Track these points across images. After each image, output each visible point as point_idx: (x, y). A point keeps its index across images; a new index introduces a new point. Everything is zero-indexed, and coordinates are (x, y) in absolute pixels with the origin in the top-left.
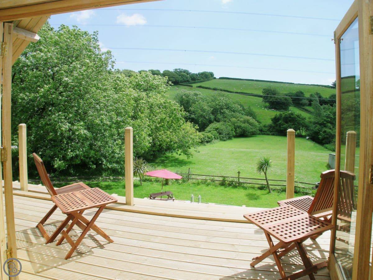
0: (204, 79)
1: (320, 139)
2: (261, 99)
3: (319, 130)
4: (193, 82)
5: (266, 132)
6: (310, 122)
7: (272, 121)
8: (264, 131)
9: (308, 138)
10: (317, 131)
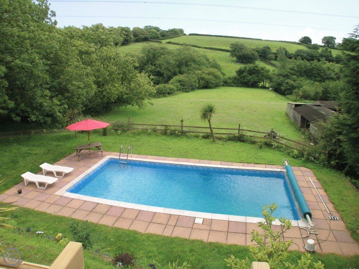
0: (174, 35)
1: (283, 90)
2: (229, 54)
3: (282, 82)
4: (163, 38)
5: (230, 83)
6: (274, 74)
7: (237, 73)
8: (228, 83)
9: (271, 89)
10: (280, 82)
